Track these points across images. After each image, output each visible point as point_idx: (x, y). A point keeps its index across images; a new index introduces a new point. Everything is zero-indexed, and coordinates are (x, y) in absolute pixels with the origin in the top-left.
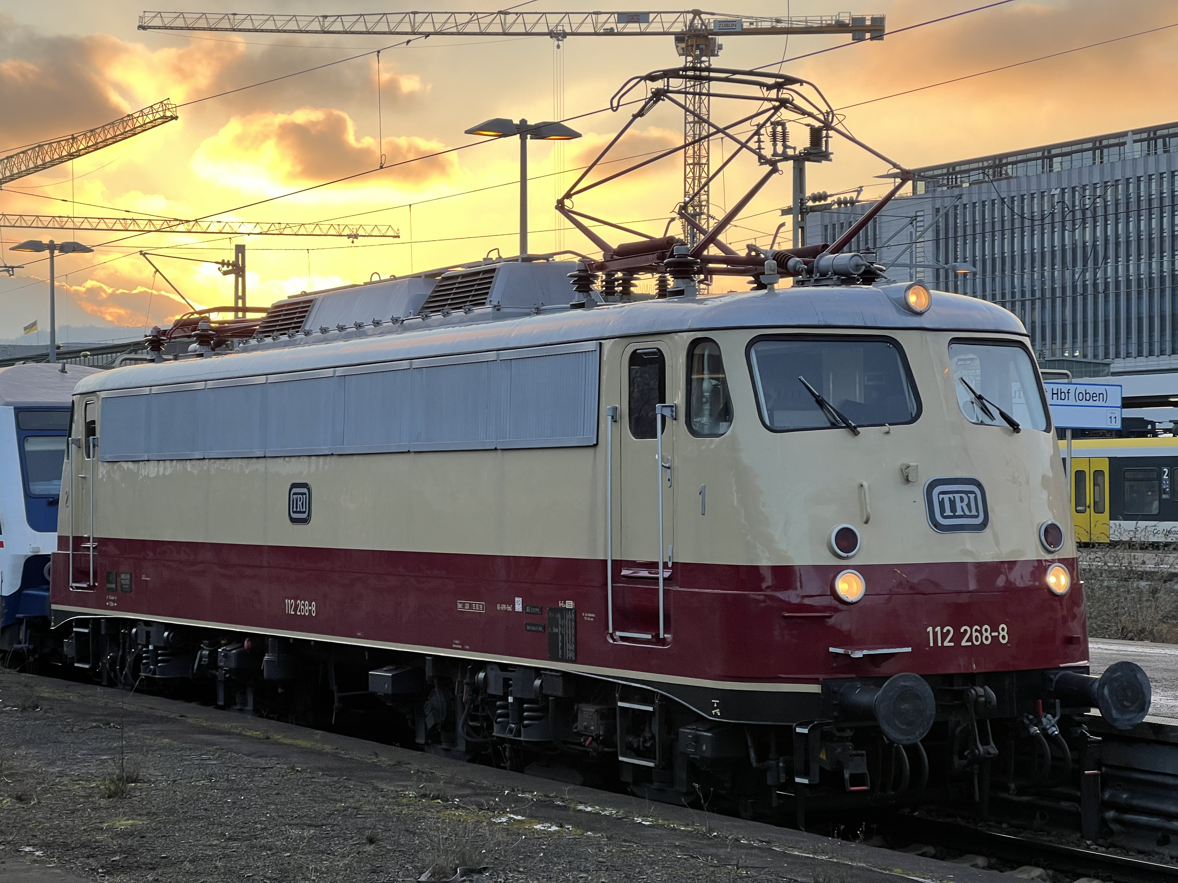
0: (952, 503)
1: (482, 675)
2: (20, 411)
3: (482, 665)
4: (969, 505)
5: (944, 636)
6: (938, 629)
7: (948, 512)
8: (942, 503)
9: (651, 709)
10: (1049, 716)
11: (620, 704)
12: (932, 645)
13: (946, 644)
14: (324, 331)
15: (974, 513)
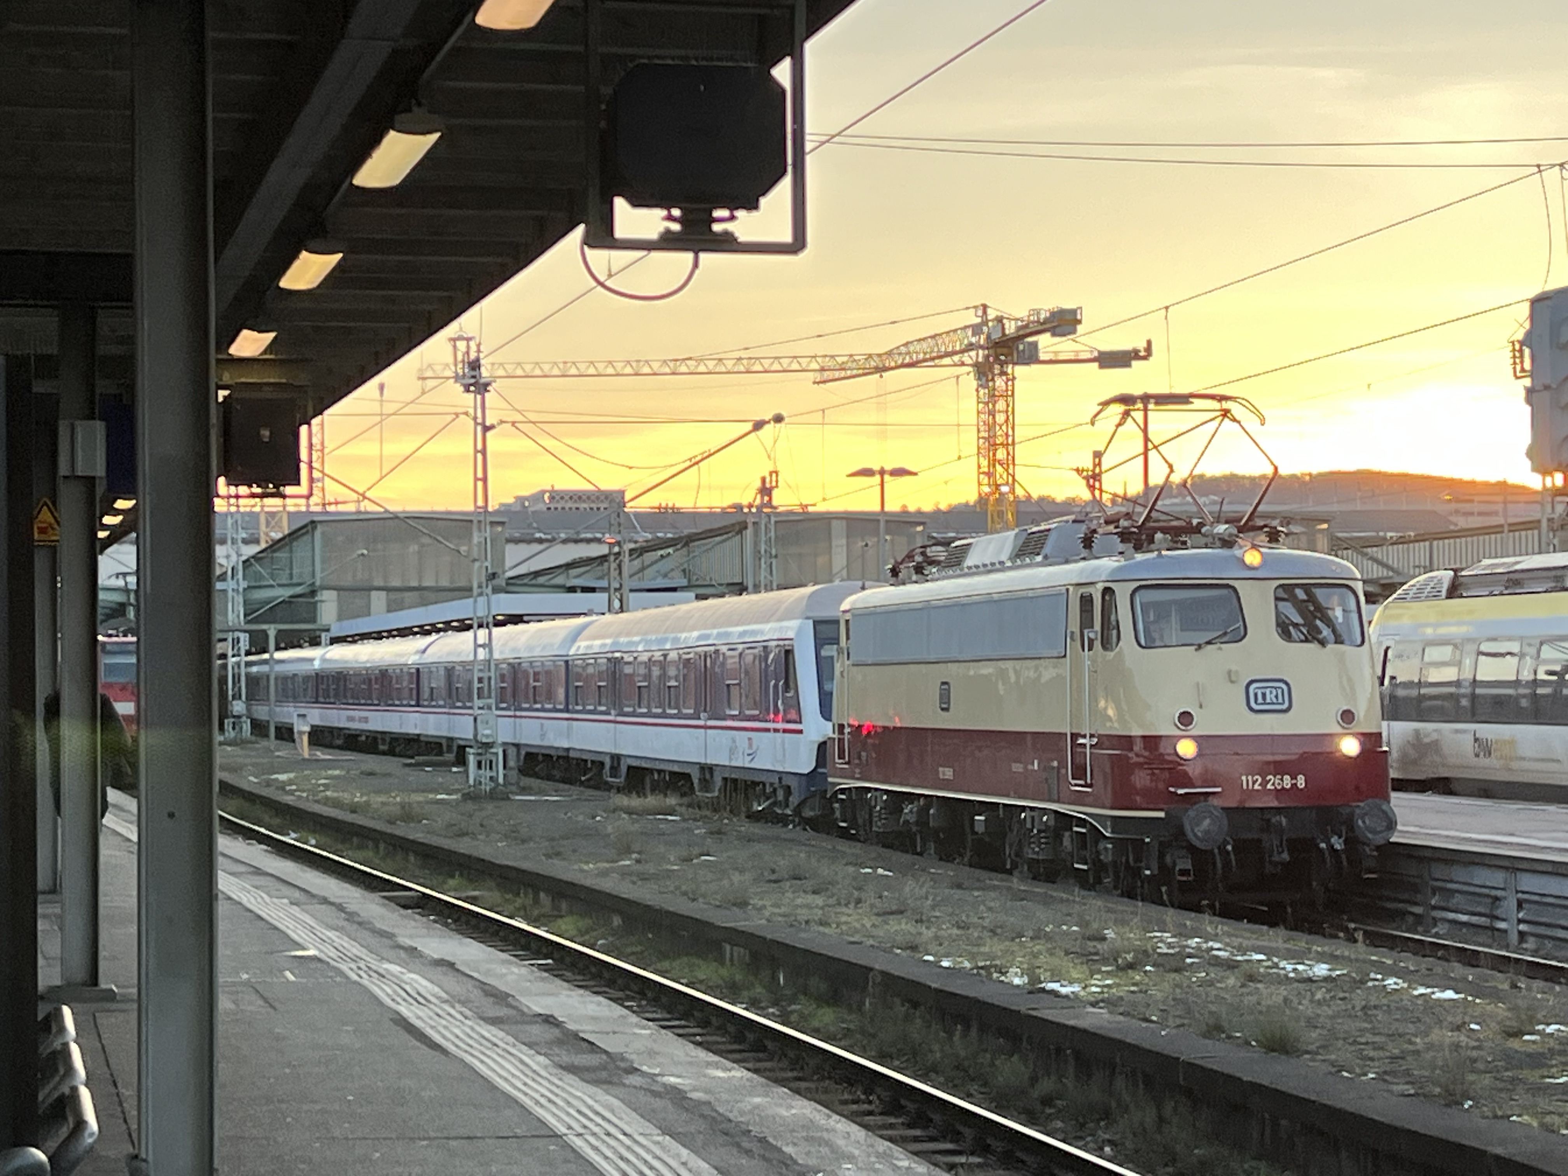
0: (1264, 695)
1: (1023, 815)
2: (817, 623)
3: (1023, 808)
4: (1276, 697)
5: (1254, 783)
6: (1250, 778)
7: (1260, 700)
8: (1256, 695)
9: (1084, 830)
10: (1336, 837)
11: (1076, 829)
12: (1245, 786)
13: (1256, 787)
14: (969, 568)
15: (1280, 700)
